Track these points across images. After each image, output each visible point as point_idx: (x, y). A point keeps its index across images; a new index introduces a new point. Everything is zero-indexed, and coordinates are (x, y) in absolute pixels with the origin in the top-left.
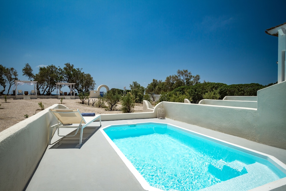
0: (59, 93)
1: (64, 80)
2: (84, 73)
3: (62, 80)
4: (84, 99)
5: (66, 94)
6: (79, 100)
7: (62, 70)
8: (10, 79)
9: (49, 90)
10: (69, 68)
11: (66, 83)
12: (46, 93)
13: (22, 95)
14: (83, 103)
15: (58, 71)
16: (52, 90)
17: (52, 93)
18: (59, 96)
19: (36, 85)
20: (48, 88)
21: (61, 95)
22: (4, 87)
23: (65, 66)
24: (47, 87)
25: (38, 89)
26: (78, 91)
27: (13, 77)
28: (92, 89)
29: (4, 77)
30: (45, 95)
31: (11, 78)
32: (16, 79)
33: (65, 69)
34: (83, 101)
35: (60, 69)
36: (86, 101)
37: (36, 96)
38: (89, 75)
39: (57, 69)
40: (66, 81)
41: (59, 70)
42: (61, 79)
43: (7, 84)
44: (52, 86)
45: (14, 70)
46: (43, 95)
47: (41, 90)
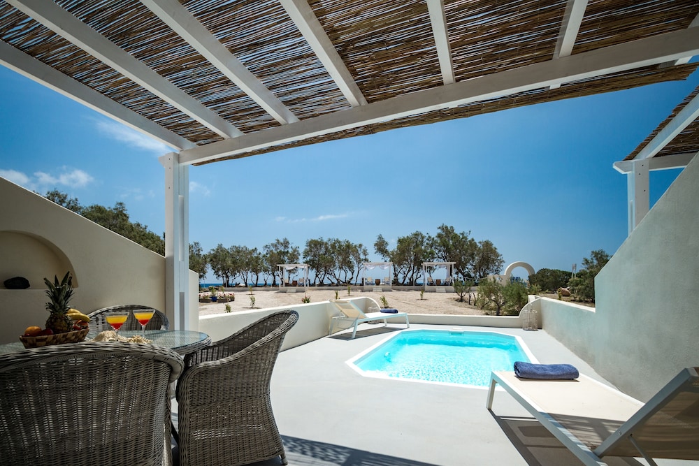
0: (426, 282)
1: (438, 257)
2: (473, 240)
3: (433, 258)
5: (438, 283)
6: (455, 295)
7: (433, 239)
8: (359, 261)
9: (413, 275)
10: (447, 232)
11: (442, 262)
12: (407, 281)
13: (373, 284)
14: (461, 300)
15: (427, 241)
16: (418, 276)
17: (419, 281)
18: (427, 287)
19: (392, 268)
20: (411, 272)
21: (432, 284)
22: (353, 273)
23: (439, 231)
24: (409, 271)
25: (396, 275)
26: (464, 276)
27: (362, 257)
28: (497, 272)
29: (352, 259)
30: (405, 285)
31: (359, 258)
32: (366, 260)
33: (439, 236)
34: (461, 297)
35: (429, 237)
36: (467, 296)
37: (390, 286)
38: (487, 245)
39: (424, 238)
40: (441, 258)
41: (428, 239)
42: (431, 256)
43: (356, 269)
44: (418, 269)
45: (363, 247)
46: (403, 284)
47: (400, 277)
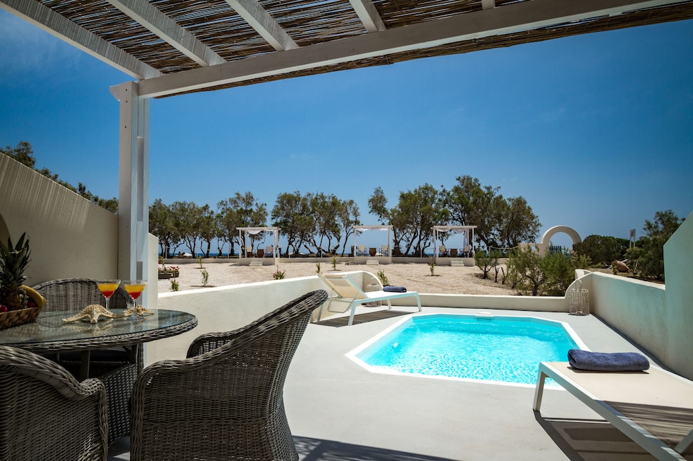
0: (438, 252)
1: (454, 219)
2: (501, 196)
3: (447, 220)
4: (489, 267)
5: (454, 253)
6: (477, 270)
7: (449, 193)
8: (348, 223)
9: (419, 243)
10: (468, 185)
11: (458, 225)
12: (412, 250)
13: (366, 255)
14: (485, 276)
15: (440, 197)
16: (427, 244)
18: (438, 259)
19: (392, 233)
20: (417, 239)
21: (445, 255)
22: (339, 240)
23: (457, 183)
24: (415, 237)
25: (397, 243)
26: (488, 245)
27: (352, 218)
29: (338, 220)
30: (409, 256)
31: (348, 220)
32: (357, 223)
33: (457, 190)
34: (486, 272)
35: (444, 191)
36: (492, 271)
37: (390, 258)
39: (435, 193)
40: (457, 220)
41: (441, 194)
42: (445, 217)
43: (343, 234)
44: (427, 235)
45: (354, 205)
46: (406, 255)
